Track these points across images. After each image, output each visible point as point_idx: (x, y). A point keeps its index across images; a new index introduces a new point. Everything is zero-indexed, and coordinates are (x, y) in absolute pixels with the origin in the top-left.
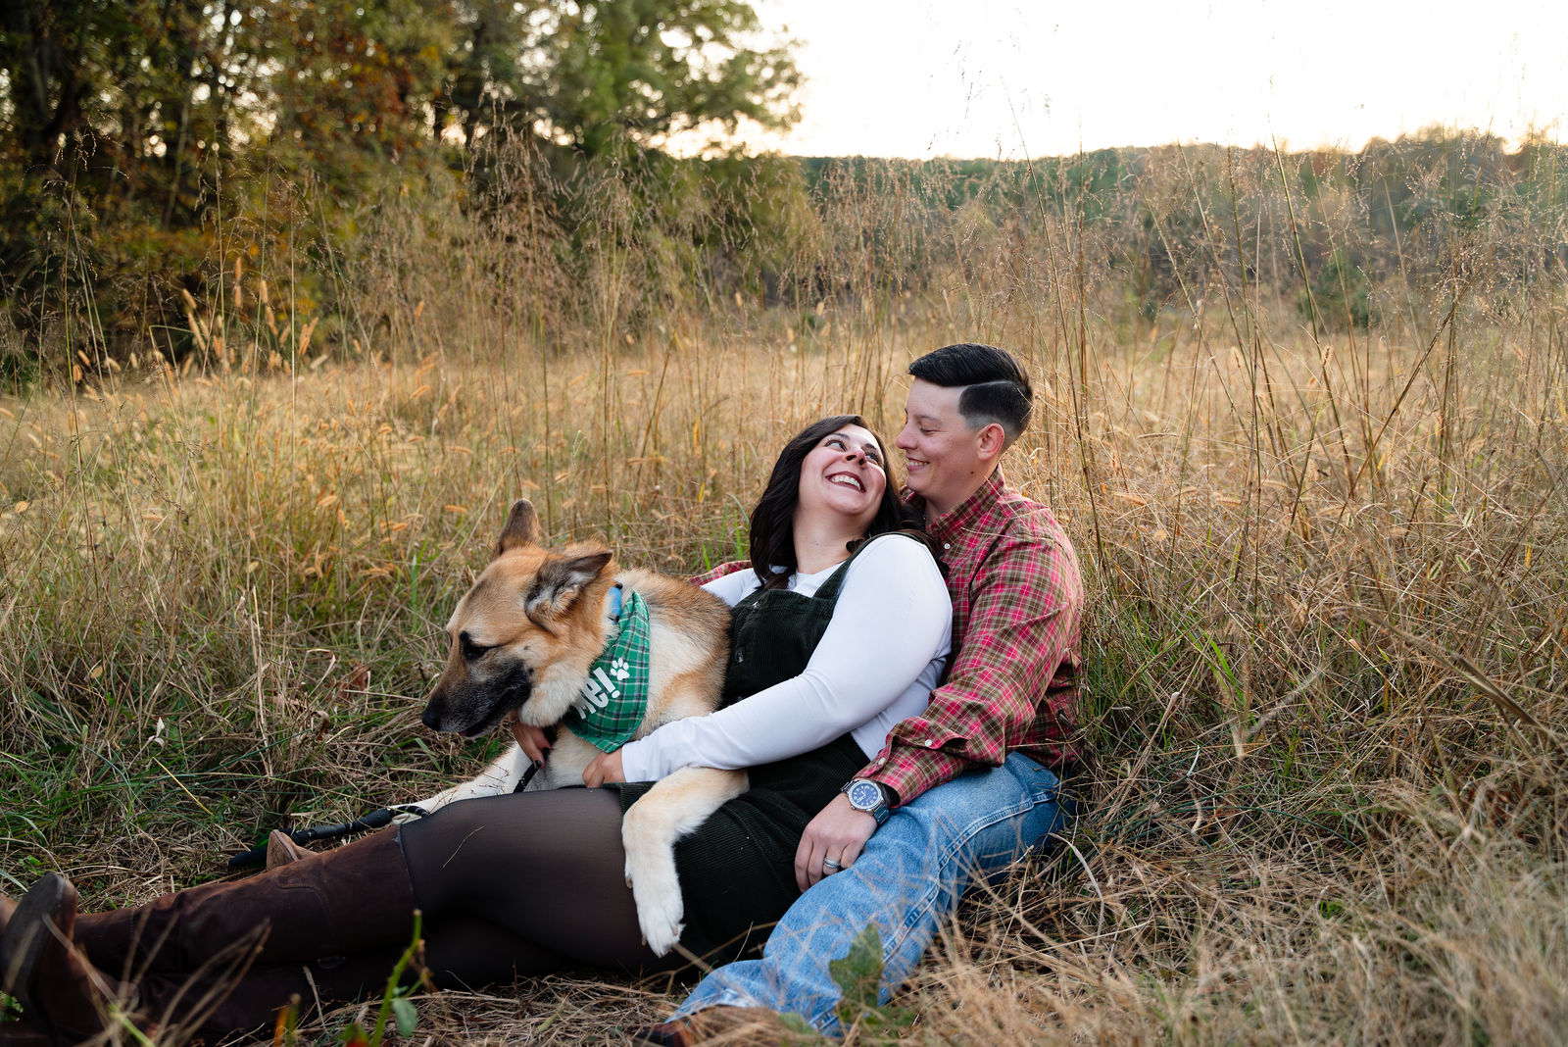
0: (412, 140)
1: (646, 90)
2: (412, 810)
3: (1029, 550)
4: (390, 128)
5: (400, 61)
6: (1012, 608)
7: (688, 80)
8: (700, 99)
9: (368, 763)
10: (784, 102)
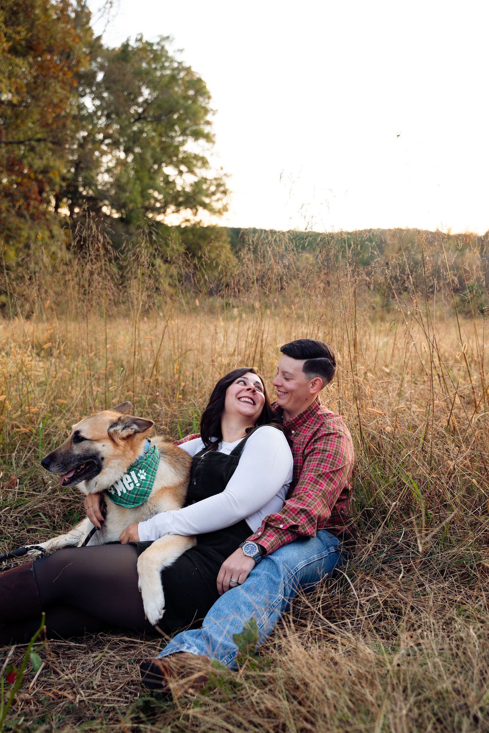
0: (45, 213)
1: (156, 194)
2: (37, 548)
4: (34, 207)
5: (40, 177)
7: (175, 190)
8: (181, 199)
9: (16, 524)
10: (220, 202)
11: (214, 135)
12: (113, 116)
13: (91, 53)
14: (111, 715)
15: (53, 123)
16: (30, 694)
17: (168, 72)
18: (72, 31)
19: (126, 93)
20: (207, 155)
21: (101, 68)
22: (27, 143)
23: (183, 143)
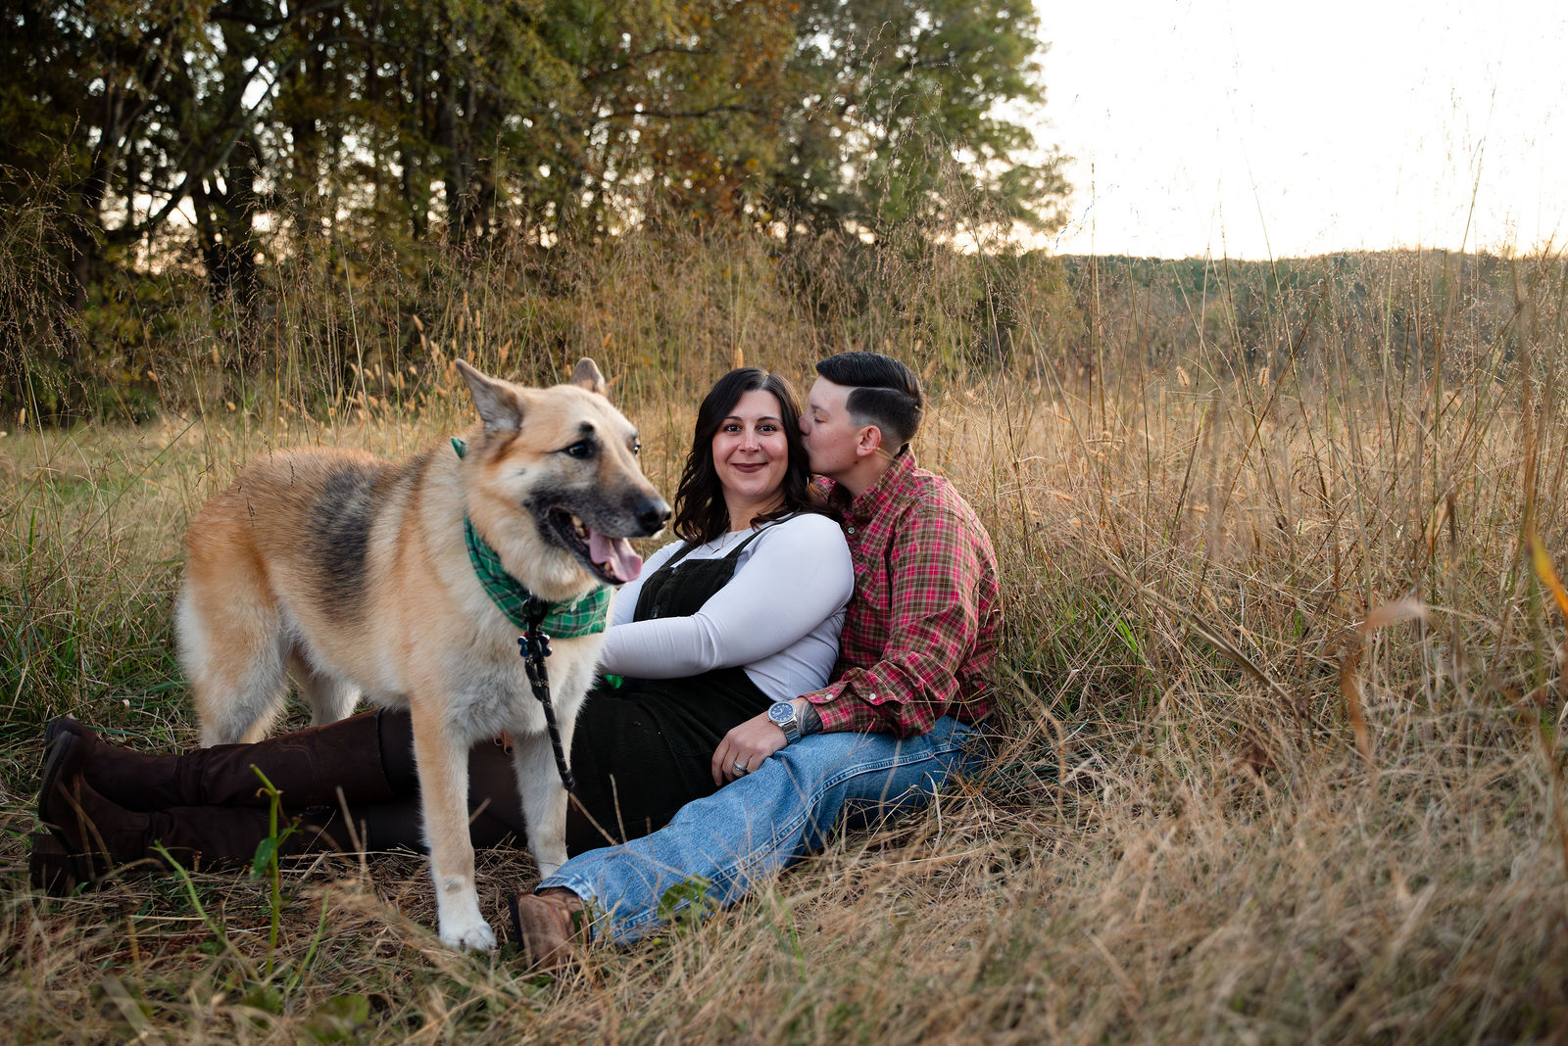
1: (935, 196)
7: (973, 189)
10: (1052, 208)
11: (1044, 88)
12: (864, 64)
20: (1030, 125)
22: (712, 114)
23: (986, 105)
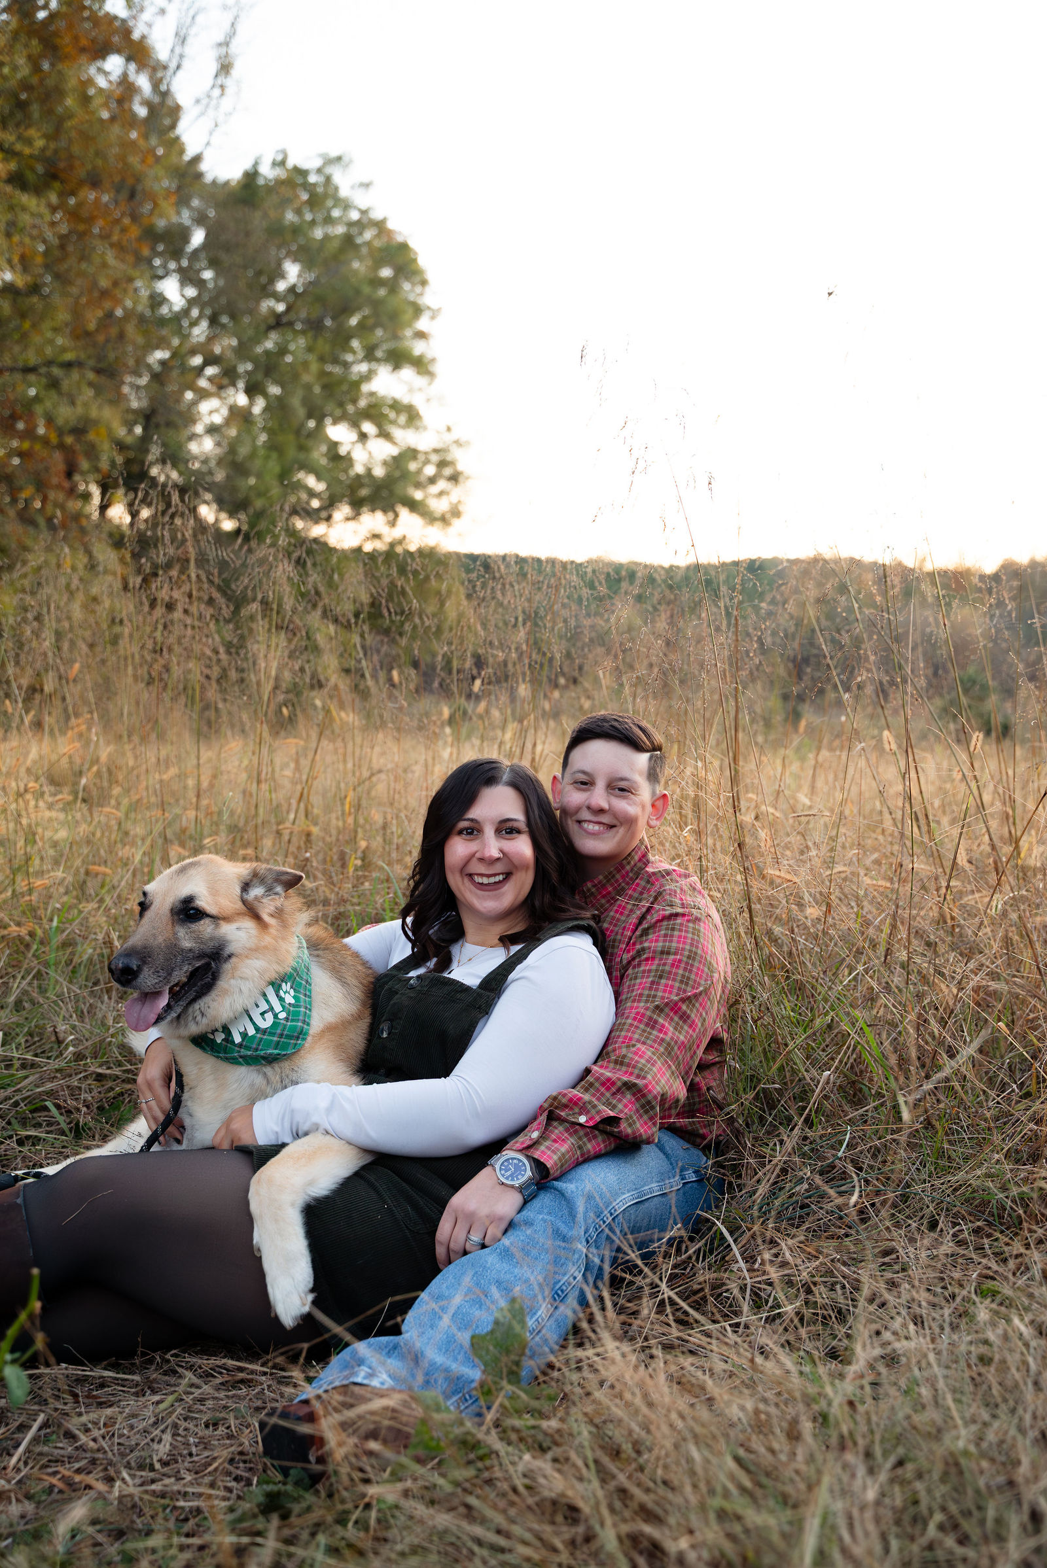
0: (78, 517)
1: (311, 481)
3: (679, 921)
4: (55, 505)
5: (69, 440)
6: (663, 981)
7: (352, 473)
8: (364, 492)
10: (445, 498)
11: (433, 360)
12: (225, 319)
13: (179, 188)
14: (191, 1522)
15: (97, 330)
16: (9, 1481)
17: (340, 230)
18: (141, 142)
19: (250, 273)
20: (418, 401)
21: (201, 220)
22: (43, 370)
23: (368, 377)
